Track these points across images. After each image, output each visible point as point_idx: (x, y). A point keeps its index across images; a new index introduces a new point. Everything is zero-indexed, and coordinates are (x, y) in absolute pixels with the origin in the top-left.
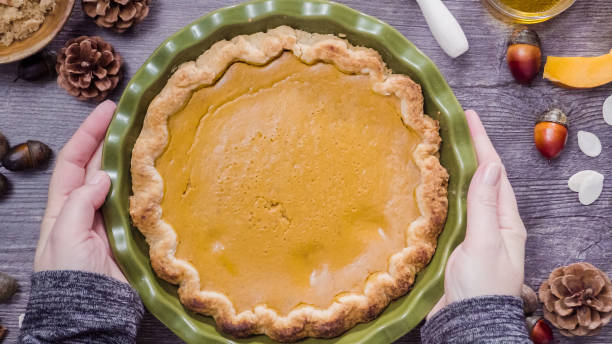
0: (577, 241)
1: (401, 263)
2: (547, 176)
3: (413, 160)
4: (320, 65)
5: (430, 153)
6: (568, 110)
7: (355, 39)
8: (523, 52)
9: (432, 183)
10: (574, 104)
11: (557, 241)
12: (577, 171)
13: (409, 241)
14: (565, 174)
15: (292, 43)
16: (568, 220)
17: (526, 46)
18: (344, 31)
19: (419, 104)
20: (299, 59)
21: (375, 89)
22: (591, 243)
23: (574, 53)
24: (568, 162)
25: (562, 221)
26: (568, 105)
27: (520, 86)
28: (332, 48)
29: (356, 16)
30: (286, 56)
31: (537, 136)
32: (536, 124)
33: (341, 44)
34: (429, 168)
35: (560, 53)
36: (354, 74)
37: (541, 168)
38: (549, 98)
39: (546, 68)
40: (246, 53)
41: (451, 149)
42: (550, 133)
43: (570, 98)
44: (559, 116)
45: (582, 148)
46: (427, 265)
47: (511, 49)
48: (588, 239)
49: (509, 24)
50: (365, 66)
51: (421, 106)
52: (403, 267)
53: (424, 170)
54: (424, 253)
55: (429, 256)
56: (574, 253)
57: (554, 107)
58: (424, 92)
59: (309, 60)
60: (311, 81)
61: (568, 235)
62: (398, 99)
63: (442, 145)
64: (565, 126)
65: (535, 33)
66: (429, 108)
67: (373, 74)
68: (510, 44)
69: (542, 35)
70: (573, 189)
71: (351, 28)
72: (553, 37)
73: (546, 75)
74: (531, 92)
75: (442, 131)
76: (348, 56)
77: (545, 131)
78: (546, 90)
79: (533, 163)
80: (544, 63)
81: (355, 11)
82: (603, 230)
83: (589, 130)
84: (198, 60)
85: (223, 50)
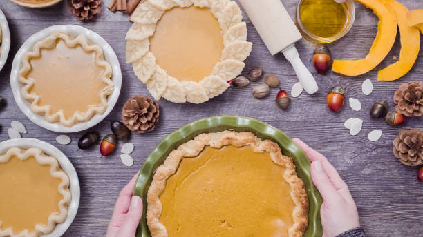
0: (349, 154)
1: (294, 233)
2: (334, 121)
3: (285, 181)
4: (225, 147)
5: (292, 174)
6: (344, 87)
7: (238, 130)
8: (321, 58)
9: (297, 190)
10: (348, 84)
11: (338, 154)
12: (349, 118)
13: (295, 221)
14: (343, 120)
15: (208, 141)
16: (345, 143)
17: (323, 55)
18: (232, 127)
19: (280, 152)
20: (214, 148)
21: (255, 151)
22: (356, 155)
23: (347, 58)
24: (345, 114)
25: (341, 143)
26: (344, 84)
27: (320, 75)
28: (228, 138)
29: (235, 119)
30: (207, 148)
31: (328, 101)
32: (328, 94)
33: (232, 134)
34: (293, 182)
35: (341, 58)
36: (243, 147)
37: (331, 116)
38: (334, 81)
39: (333, 65)
40: (187, 153)
41: (301, 169)
42: (335, 99)
43: (345, 81)
44: (340, 90)
45: (351, 106)
46: (307, 229)
47: (315, 56)
48: (354, 153)
49: (314, 43)
50: (247, 142)
51: (281, 153)
52: (296, 234)
53: (291, 184)
54: (304, 224)
55: (307, 225)
56: (347, 160)
57: (337, 86)
58: (280, 145)
59: (219, 147)
60: (222, 156)
61: (344, 151)
62: (269, 152)
63: (296, 168)
64: (343, 95)
65: (327, 48)
66: (284, 152)
67: (252, 144)
68: (315, 53)
69: (331, 49)
70: (347, 127)
71: (234, 125)
72: (337, 50)
73: (333, 69)
74: (326, 78)
75: (294, 162)
76: (237, 140)
77: (332, 98)
78: (333, 77)
79: (327, 114)
80: (332, 63)
81: (234, 117)
82: (362, 148)
83: (355, 97)
84: (165, 163)
85: (175, 155)
